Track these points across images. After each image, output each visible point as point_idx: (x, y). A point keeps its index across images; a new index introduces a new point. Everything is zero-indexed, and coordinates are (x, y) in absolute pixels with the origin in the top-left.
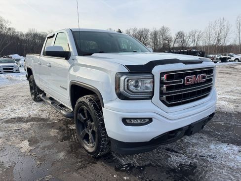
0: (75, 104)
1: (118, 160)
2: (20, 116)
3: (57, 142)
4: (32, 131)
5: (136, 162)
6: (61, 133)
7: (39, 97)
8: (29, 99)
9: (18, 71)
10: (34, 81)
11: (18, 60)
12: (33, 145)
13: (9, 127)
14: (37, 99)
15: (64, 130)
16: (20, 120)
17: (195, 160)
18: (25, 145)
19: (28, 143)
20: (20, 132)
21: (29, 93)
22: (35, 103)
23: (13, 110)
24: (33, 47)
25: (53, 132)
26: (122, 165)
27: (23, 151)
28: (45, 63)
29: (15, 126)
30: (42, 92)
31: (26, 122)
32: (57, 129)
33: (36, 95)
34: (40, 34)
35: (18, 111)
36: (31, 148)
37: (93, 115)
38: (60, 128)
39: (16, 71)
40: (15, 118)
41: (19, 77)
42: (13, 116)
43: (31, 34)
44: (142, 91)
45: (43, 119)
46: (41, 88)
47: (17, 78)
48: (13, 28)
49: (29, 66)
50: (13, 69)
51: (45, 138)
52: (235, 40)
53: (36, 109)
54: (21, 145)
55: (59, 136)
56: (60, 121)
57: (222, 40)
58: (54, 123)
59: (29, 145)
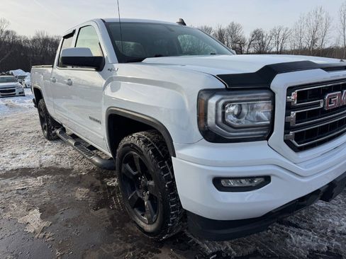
0: (117, 147)
1: (198, 244)
2: (25, 165)
3: (88, 211)
4: (45, 192)
5: (230, 248)
6: (93, 194)
7: (55, 134)
8: (39, 137)
9: (22, 94)
10: (45, 108)
11: (23, 78)
12: (47, 217)
13: (7, 184)
14: (52, 137)
15: (97, 188)
16: (25, 172)
17: (334, 242)
18: (34, 219)
19: (39, 215)
20: (26, 194)
21: (39, 127)
22: (49, 142)
23: (14, 155)
24: (43, 58)
25: (80, 193)
26: (205, 254)
27: (30, 229)
28: (61, 79)
29: (18, 184)
30: (59, 126)
31: (35, 175)
32: (86, 187)
33: (49, 131)
34: (52, 39)
35: (23, 157)
36: (45, 224)
37: (152, 169)
38: (92, 185)
39: (20, 93)
40: (17, 170)
41: (24, 102)
42: (15, 165)
43: (39, 39)
44: (249, 124)
45: (63, 171)
46: (58, 118)
47: (21, 105)
48: (12, 32)
49: (36, 85)
50: (14, 90)
51: (67, 204)
52: (338, 41)
53: (50, 154)
54: (28, 219)
55: (91, 200)
56: (90, 172)
57: (318, 42)
58: (81, 176)
59: (42, 217)
